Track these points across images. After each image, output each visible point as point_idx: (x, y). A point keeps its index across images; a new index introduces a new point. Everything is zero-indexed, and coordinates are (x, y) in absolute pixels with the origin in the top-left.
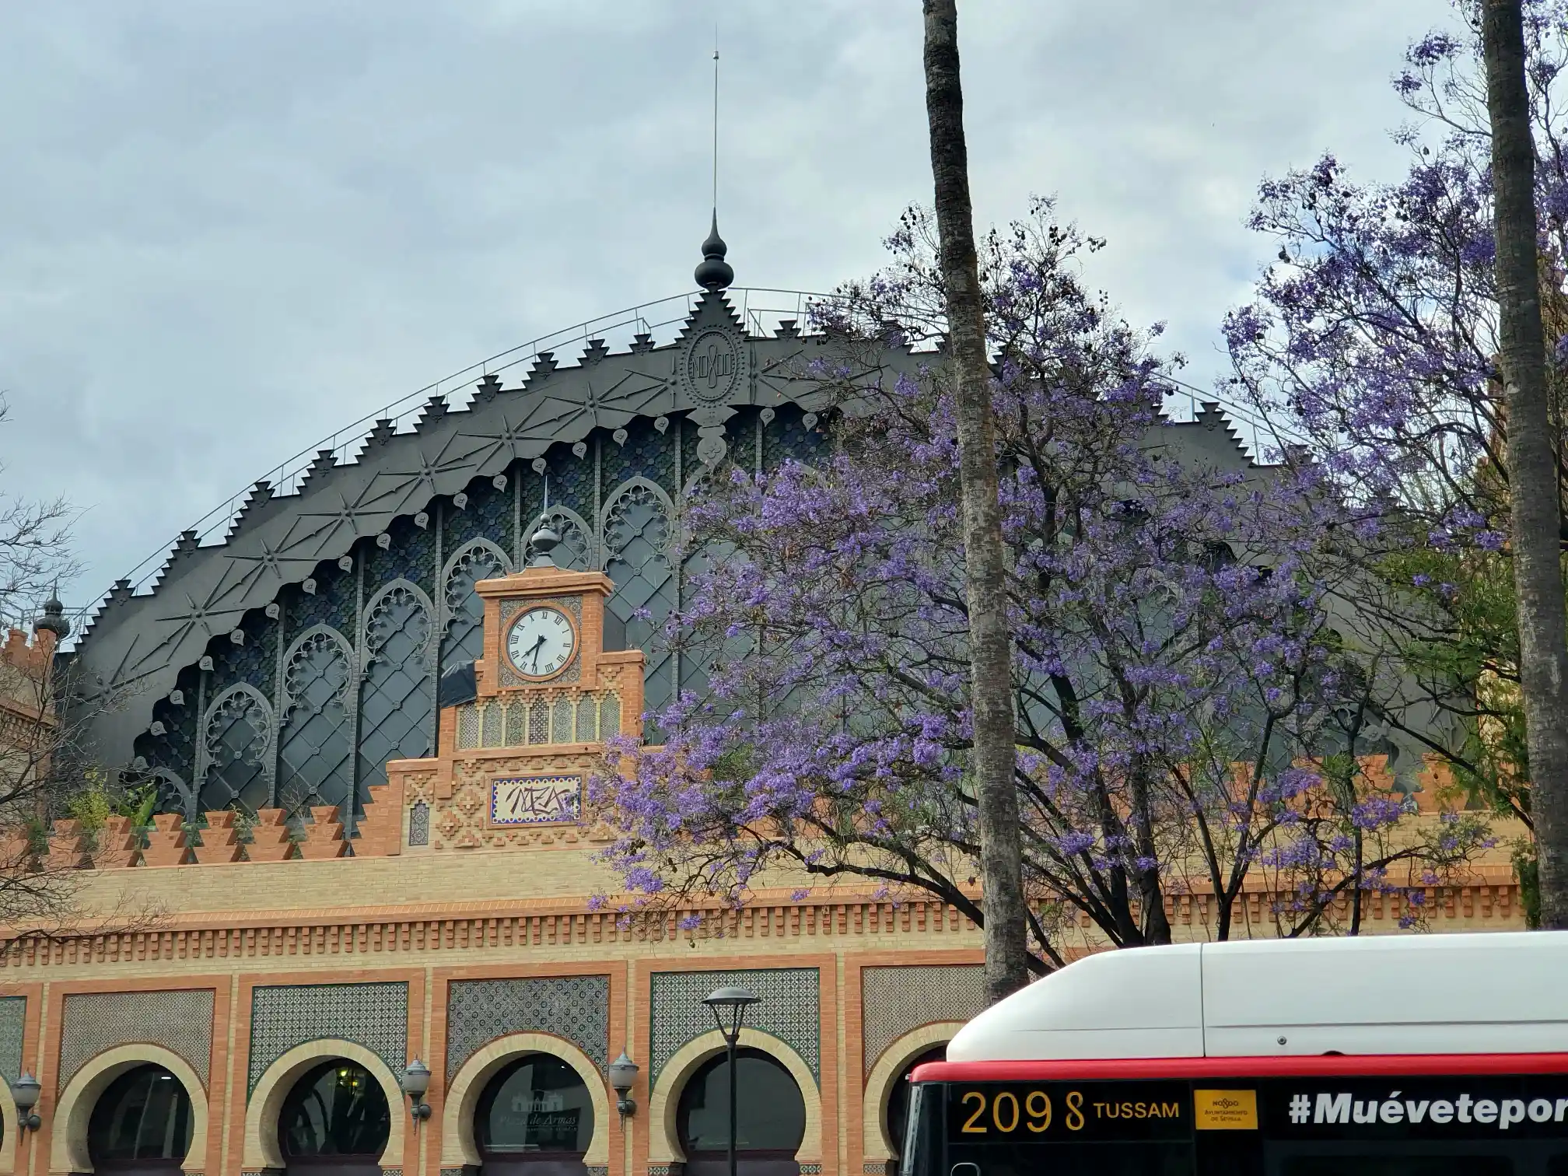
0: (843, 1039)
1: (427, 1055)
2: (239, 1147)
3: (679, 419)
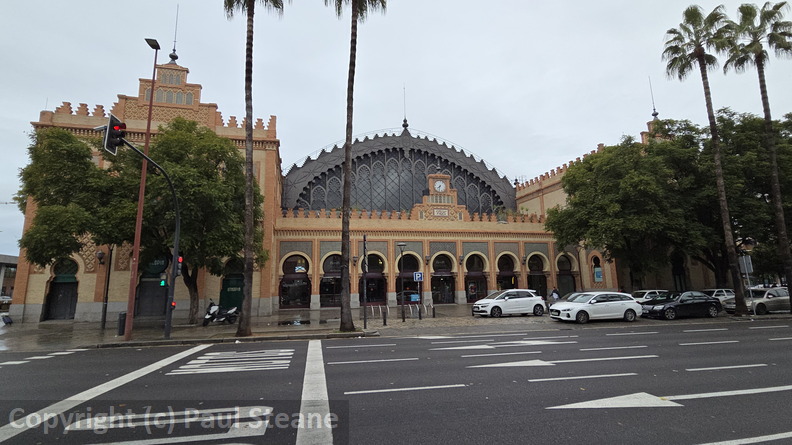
2: (394, 269)
3: (401, 149)
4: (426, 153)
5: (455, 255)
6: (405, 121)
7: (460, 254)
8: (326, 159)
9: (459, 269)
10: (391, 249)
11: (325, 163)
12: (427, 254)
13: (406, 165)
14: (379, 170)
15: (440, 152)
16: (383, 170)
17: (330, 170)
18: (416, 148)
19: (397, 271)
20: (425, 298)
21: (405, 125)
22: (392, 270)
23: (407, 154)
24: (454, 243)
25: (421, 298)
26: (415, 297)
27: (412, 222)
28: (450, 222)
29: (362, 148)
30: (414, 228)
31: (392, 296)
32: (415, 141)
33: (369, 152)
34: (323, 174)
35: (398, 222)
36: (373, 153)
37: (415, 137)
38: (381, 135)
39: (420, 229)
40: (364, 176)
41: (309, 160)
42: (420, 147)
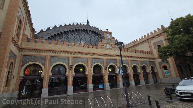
2: (91, 72)
3: (86, 30)
4: (95, 32)
6: (88, 21)
7: (118, 65)
8: (57, 29)
10: (89, 62)
11: (56, 31)
12: (105, 65)
13: (88, 35)
14: (78, 36)
15: (100, 32)
16: (80, 36)
17: (58, 34)
18: (92, 30)
19: (93, 73)
20: (106, 86)
21: (88, 22)
22: (90, 72)
23: (88, 32)
24: (116, 60)
25: (103, 86)
26: (101, 86)
27: (98, 50)
28: (113, 51)
29: (72, 27)
30: (99, 52)
31: (90, 86)
32: (91, 28)
33: (74, 29)
34: (55, 35)
35: (92, 49)
36: (76, 30)
37: (91, 26)
38: (79, 24)
39: (102, 53)
40: (73, 38)
41: (49, 29)
42: (93, 30)
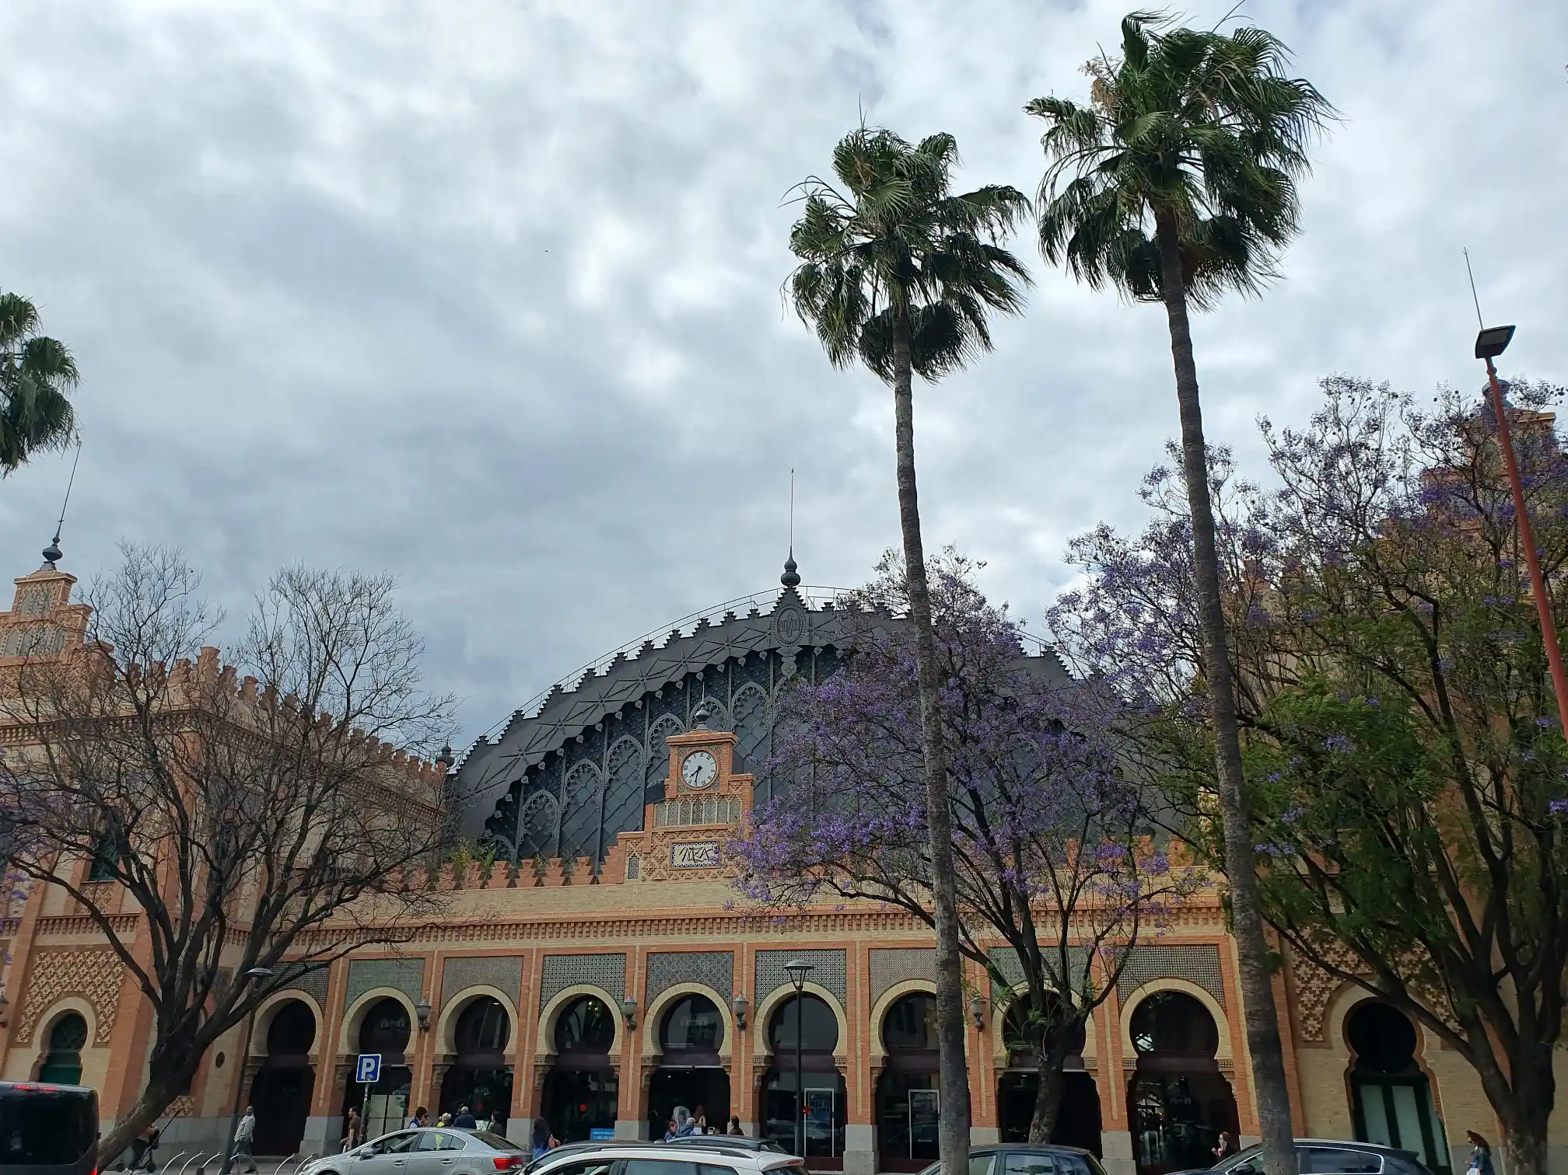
0: (859, 990)
1: (635, 994)
2: (533, 1041)
3: (772, 652)
5: (726, 996)
6: (791, 566)
7: (743, 991)
8: (562, 712)
9: (736, 1046)
10: (532, 979)
11: (558, 725)
13: (792, 699)
17: (569, 743)
18: (818, 644)
21: (791, 579)
22: (526, 1047)
23: (789, 665)
24: (725, 955)
27: (604, 890)
34: (551, 756)
35: (561, 893)
41: (517, 719)
42: (832, 638)
